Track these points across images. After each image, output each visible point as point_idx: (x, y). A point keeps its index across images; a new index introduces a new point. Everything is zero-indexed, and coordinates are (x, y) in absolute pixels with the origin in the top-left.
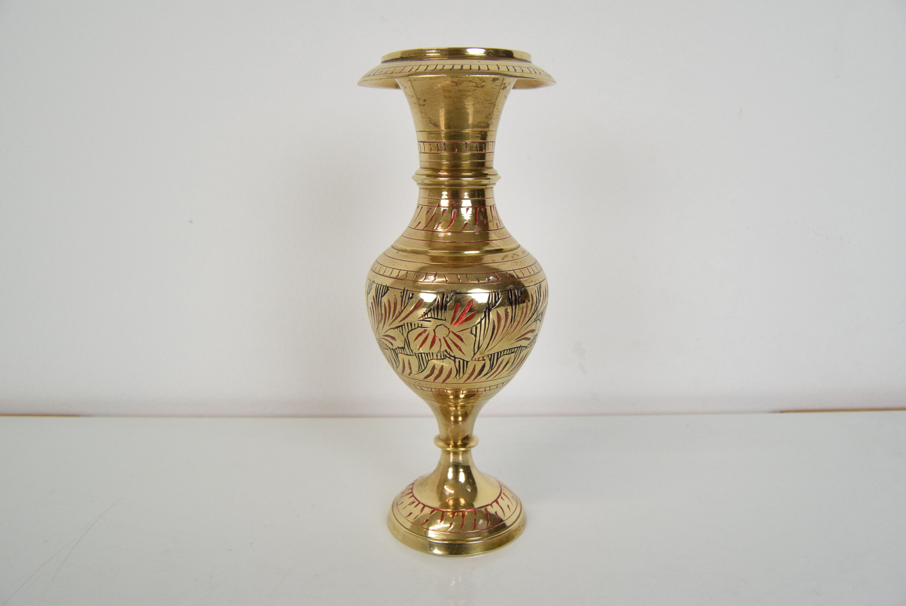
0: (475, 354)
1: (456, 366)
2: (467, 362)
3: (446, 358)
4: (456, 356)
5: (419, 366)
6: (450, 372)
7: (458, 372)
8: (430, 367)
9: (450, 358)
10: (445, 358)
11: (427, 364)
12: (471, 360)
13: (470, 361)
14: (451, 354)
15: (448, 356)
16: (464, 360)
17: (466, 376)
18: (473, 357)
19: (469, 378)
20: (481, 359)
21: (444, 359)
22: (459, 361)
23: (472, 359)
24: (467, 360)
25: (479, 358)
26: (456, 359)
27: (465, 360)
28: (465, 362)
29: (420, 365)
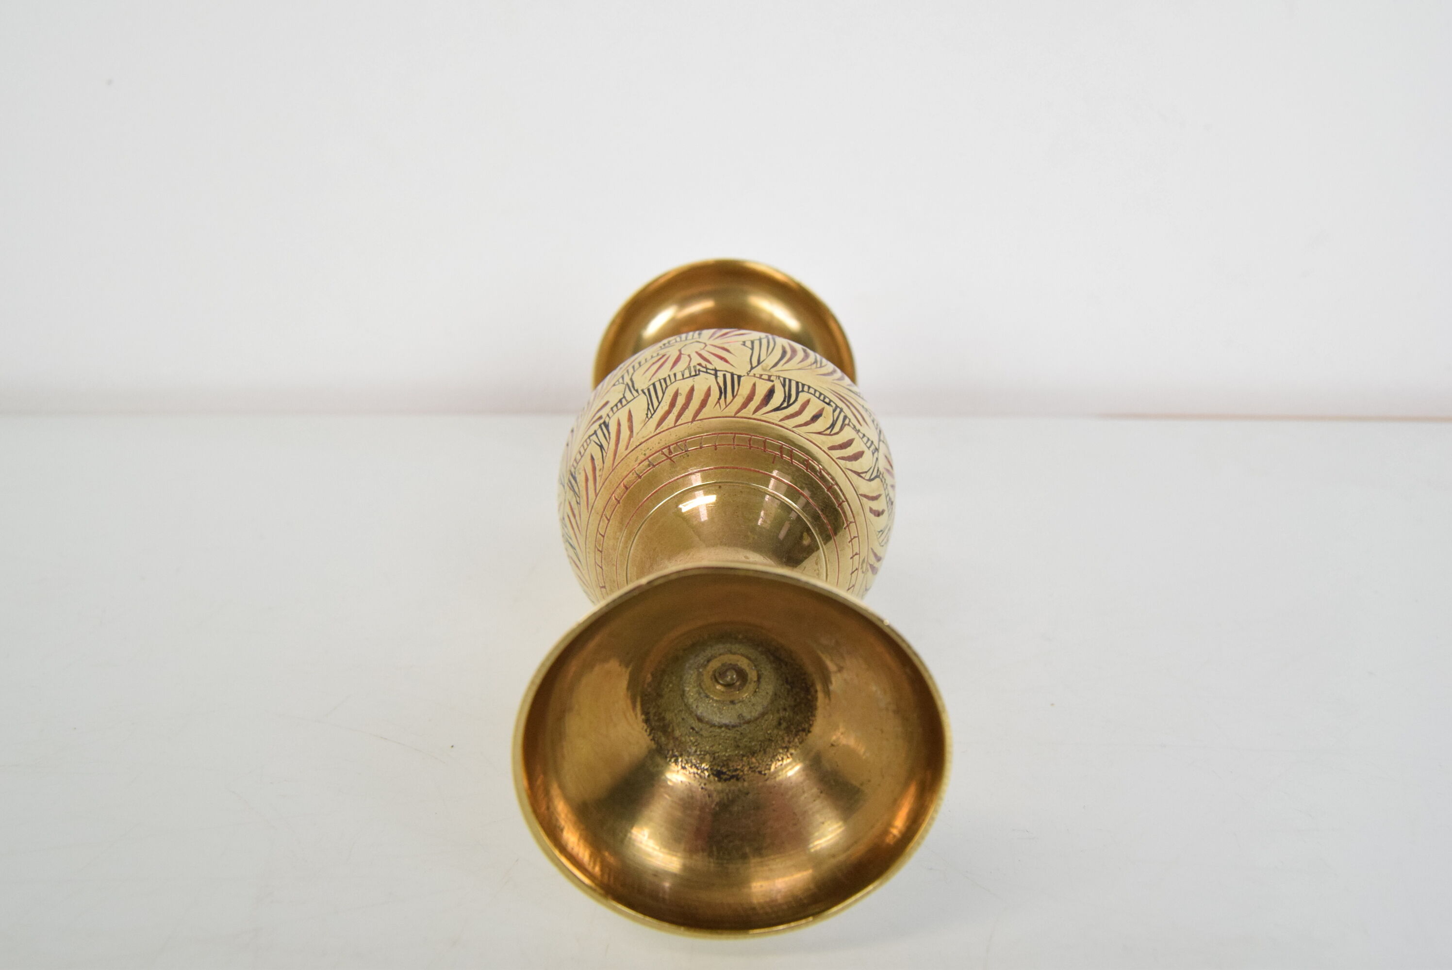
0: (752, 368)
1: (718, 383)
2: (739, 377)
3: (699, 373)
4: (718, 369)
5: (648, 404)
6: (708, 394)
7: (723, 392)
8: (670, 396)
9: (707, 372)
10: (697, 373)
11: (664, 393)
12: (746, 374)
13: (744, 376)
14: (709, 366)
15: (704, 370)
16: (732, 375)
17: (739, 400)
18: (750, 371)
19: (745, 405)
20: (766, 377)
21: (696, 375)
22: (724, 376)
23: (748, 374)
24: (738, 374)
25: (761, 375)
26: (718, 373)
27: (735, 373)
28: (736, 377)
29: (650, 402)
